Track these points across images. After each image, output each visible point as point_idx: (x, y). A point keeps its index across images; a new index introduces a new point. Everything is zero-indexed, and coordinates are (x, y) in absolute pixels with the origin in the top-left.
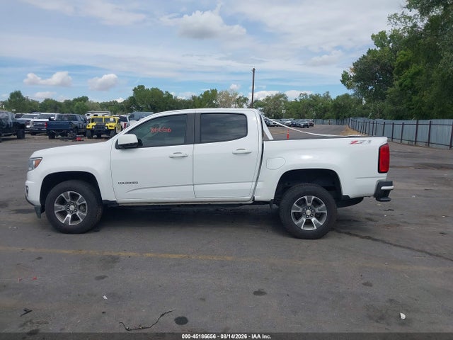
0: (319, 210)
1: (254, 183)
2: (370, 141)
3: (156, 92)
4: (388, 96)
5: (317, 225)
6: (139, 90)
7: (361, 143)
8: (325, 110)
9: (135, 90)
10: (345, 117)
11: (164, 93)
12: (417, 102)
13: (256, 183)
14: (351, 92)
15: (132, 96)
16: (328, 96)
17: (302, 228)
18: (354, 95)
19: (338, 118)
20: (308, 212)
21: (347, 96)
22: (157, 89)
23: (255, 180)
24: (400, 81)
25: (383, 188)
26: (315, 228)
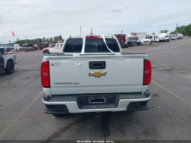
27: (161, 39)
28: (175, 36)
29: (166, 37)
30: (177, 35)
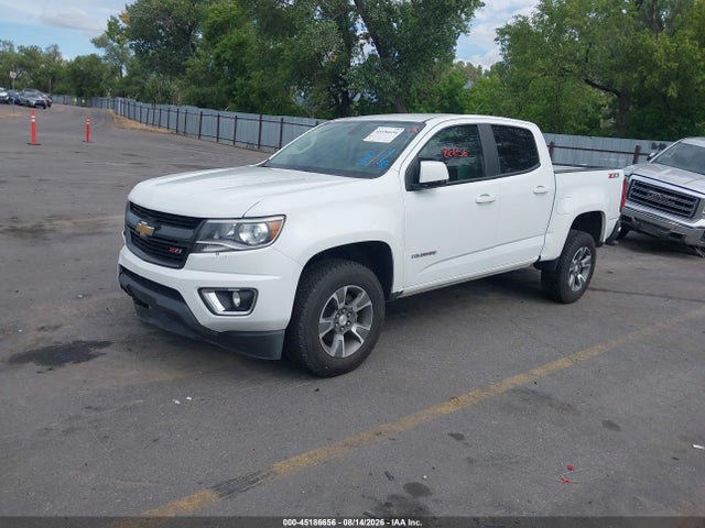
2: (619, 175)
4: (189, 69)
8: (54, 77)
10: (93, 94)
12: (243, 86)
13: (545, 236)
14: (101, 53)
16: (56, 53)
17: (573, 288)
18: (106, 58)
19: (80, 95)
20: (577, 268)
21: (94, 59)
24: (216, 51)
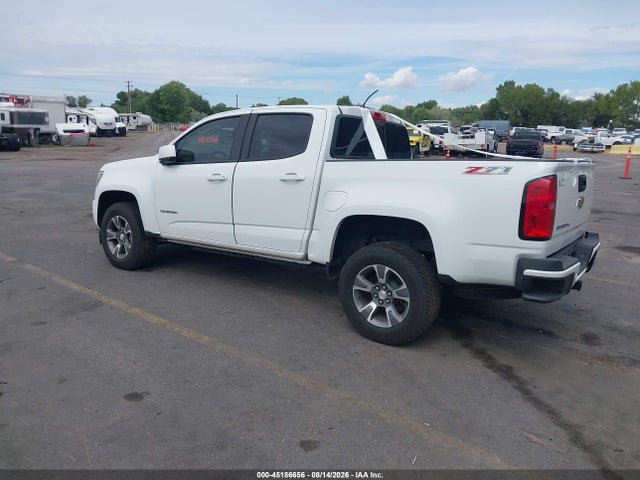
0: (398, 293)
1: (307, 232)
2: (507, 170)
3: (533, 91)
5: (393, 320)
6: (507, 89)
7: (488, 172)
9: (500, 89)
11: (546, 91)
13: (311, 232)
15: (495, 97)
17: (369, 319)
20: (383, 294)
22: (535, 85)
23: (308, 227)
25: (528, 272)
26: (390, 326)
27: (103, 127)
28: (131, 118)
29: (117, 120)
30: (135, 118)
